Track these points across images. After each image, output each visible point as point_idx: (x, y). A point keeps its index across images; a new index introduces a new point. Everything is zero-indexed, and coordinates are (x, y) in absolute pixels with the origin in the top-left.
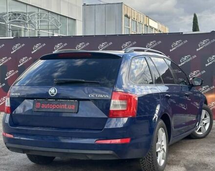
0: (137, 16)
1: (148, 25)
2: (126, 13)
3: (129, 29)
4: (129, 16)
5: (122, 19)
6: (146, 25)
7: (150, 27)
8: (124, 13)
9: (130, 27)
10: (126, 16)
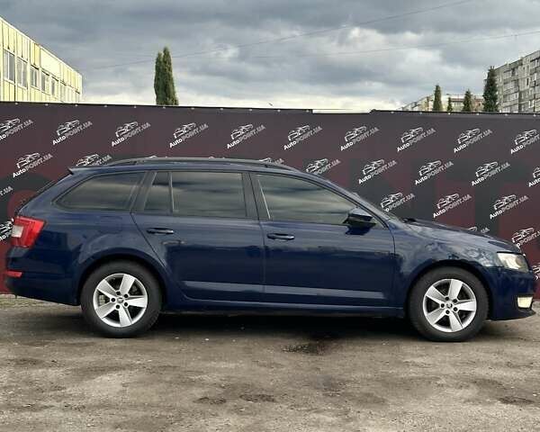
0: (15, 42)
1: (37, 66)
6: (34, 66)
7: (44, 70)
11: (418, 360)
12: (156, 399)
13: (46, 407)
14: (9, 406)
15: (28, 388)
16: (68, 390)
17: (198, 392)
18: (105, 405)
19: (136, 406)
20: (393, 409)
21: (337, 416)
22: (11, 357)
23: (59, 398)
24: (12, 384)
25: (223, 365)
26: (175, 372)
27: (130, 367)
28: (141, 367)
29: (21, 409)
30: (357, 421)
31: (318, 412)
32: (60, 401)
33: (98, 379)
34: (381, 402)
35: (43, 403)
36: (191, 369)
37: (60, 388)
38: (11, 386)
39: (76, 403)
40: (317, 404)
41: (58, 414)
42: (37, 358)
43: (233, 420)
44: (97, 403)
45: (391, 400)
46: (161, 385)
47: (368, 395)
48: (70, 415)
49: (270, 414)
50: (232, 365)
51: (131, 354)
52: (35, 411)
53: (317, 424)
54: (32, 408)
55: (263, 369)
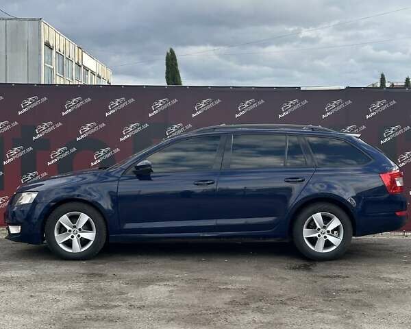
0: (65, 46)
1: (80, 64)
2: (46, 39)
3: (52, 70)
4: (51, 45)
5: (40, 50)
6: (77, 64)
7: (85, 67)
8: (44, 39)
9: (54, 66)
10: (47, 44)
11: (393, 276)
12: (196, 302)
13: (116, 306)
14: (88, 305)
15: (100, 293)
16: (129, 294)
17: (227, 297)
18: (159, 305)
19: (182, 307)
20: (379, 311)
21: (337, 315)
22: (82, 271)
23: (124, 300)
24: (88, 290)
25: (242, 278)
26: (207, 283)
27: (172, 279)
28: (180, 279)
29: (98, 307)
30: (353, 319)
31: (322, 312)
32: (126, 302)
33: (150, 287)
34: (370, 306)
35: (113, 304)
36: (218, 281)
37: (123, 294)
38: (86, 292)
39: (137, 304)
40: (320, 307)
41: (125, 312)
42: (101, 272)
43: (258, 317)
44: (153, 304)
45: (377, 305)
46: (198, 292)
47: (359, 301)
48: (134, 311)
49: (285, 313)
50: (249, 279)
51: (170, 270)
52: (108, 308)
53: (322, 321)
54: (105, 307)
55: (273, 281)
